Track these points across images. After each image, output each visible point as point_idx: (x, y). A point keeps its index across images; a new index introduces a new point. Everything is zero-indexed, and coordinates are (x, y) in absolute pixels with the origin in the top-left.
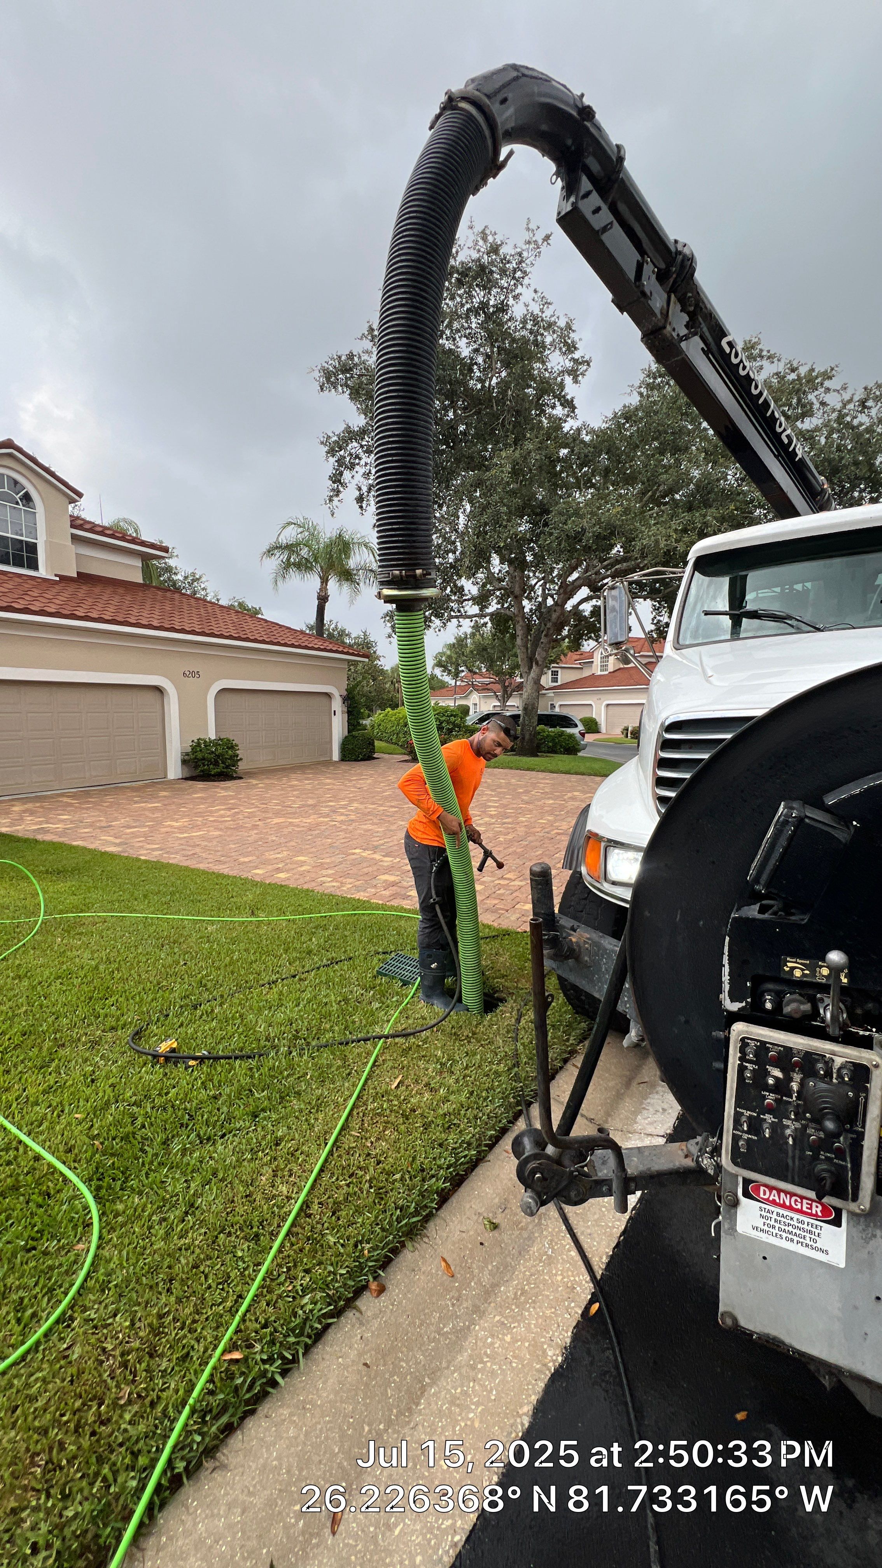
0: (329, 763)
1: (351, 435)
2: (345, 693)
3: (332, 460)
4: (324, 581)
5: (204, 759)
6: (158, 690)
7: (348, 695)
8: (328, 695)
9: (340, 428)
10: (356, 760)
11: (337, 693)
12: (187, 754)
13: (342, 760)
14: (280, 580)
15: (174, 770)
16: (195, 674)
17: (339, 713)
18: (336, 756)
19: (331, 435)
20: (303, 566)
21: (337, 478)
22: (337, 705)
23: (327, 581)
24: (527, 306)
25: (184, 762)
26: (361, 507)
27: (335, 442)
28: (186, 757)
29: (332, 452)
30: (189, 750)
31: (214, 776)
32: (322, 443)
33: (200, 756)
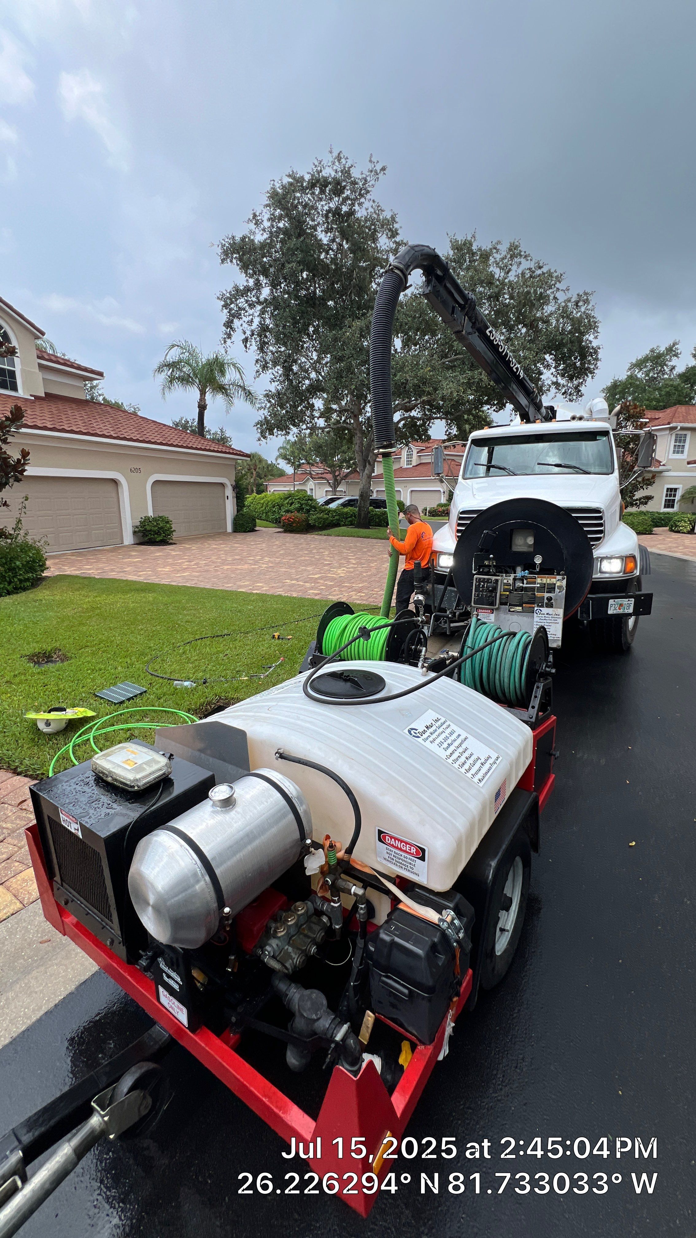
0: (225, 533)
1: (239, 293)
2: (234, 484)
3: (225, 311)
4: (203, 393)
5: (150, 531)
6: (115, 482)
7: (236, 485)
8: (222, 485)
9: (230, 288)
10: (245, 532)
11: (229, 483)
12: (137, 527)
13: (234, 532)
14: (167, 390)
15: (128, 538)
16: (138, 470)
17: (230, 497)
18: (229, 528)
19: (225, 292)
20: (185, 380)
21: (229, 324)
22: (229, 492)
23: (205, 393)
24: (367, 209)
25: (135, 533)
26: (246, 346)
27: (228, 298)
28: (137, 530)
29: (226, 306)
30: (139, 524)
31: (158, 542)
32: (218, 298)
33: (148, 528)
